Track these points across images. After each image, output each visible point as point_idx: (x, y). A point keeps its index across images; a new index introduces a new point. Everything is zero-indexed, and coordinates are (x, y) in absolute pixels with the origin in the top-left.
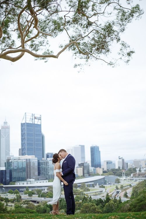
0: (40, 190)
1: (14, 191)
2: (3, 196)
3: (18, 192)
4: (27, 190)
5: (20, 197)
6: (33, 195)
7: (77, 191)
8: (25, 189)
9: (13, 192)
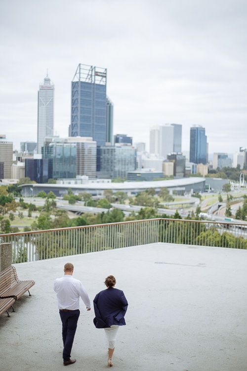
0: (88, 194)
1: (47, 194)
2: (28, 200)
3: (53, 196)
4: (69, 193)
5: (54, 204)
6: (77, 202)
7: (149, 200)
8: (67, 192)
9: (45, 194)
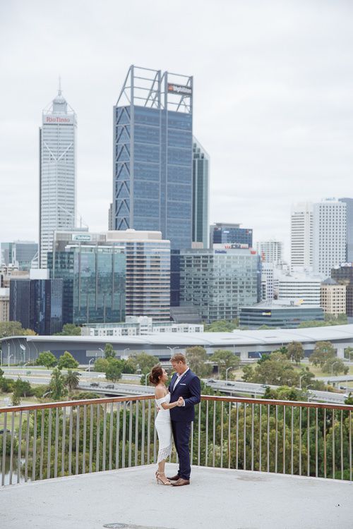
0: (150, 357)
1: (58, 357)
2: (12, 373)
3: (71, 362)
4: (108, 355)
5: (73, 380)
6: (125, 377)
7: (288, 370)
8: (102, 353)
9: (54, 359)
